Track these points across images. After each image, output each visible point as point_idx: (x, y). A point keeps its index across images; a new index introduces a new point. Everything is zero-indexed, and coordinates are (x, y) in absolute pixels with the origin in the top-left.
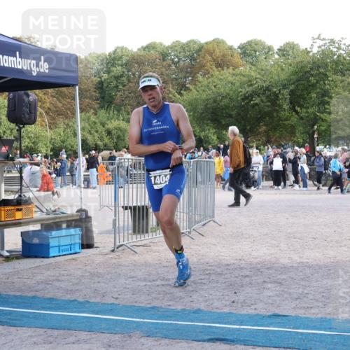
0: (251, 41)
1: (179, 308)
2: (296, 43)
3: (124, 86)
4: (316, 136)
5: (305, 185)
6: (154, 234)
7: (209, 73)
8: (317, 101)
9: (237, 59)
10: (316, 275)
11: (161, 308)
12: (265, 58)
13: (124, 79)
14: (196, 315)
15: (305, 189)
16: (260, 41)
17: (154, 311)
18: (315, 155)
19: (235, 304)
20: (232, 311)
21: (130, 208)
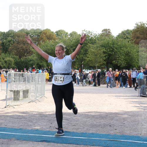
0: (60, 30)
1: (30, 129)
2: (76, 32)
3: (12, 45)
4: (82, 66)
5: (78, 84)
6: (22, 101)
7: (44, 41)
8: (83, 53)
9: (55, 37)
10: (81, 117)
11: (23, 129)
12: (65, 37)
13: (12, 42)
14: (37, 132)
15: (78, 85)
16: (63, 30)
17: (20, 130)
18: (82, 73)
19: (51, 128)
20: (49, 130)
21: (13, 91)
